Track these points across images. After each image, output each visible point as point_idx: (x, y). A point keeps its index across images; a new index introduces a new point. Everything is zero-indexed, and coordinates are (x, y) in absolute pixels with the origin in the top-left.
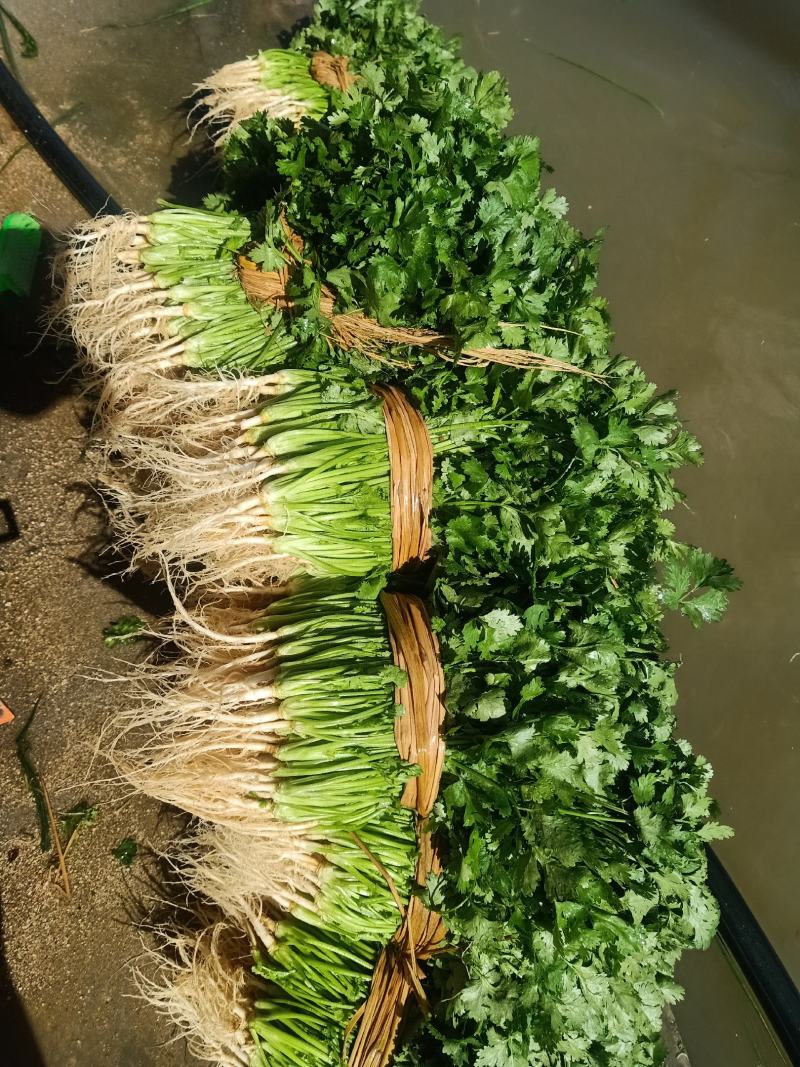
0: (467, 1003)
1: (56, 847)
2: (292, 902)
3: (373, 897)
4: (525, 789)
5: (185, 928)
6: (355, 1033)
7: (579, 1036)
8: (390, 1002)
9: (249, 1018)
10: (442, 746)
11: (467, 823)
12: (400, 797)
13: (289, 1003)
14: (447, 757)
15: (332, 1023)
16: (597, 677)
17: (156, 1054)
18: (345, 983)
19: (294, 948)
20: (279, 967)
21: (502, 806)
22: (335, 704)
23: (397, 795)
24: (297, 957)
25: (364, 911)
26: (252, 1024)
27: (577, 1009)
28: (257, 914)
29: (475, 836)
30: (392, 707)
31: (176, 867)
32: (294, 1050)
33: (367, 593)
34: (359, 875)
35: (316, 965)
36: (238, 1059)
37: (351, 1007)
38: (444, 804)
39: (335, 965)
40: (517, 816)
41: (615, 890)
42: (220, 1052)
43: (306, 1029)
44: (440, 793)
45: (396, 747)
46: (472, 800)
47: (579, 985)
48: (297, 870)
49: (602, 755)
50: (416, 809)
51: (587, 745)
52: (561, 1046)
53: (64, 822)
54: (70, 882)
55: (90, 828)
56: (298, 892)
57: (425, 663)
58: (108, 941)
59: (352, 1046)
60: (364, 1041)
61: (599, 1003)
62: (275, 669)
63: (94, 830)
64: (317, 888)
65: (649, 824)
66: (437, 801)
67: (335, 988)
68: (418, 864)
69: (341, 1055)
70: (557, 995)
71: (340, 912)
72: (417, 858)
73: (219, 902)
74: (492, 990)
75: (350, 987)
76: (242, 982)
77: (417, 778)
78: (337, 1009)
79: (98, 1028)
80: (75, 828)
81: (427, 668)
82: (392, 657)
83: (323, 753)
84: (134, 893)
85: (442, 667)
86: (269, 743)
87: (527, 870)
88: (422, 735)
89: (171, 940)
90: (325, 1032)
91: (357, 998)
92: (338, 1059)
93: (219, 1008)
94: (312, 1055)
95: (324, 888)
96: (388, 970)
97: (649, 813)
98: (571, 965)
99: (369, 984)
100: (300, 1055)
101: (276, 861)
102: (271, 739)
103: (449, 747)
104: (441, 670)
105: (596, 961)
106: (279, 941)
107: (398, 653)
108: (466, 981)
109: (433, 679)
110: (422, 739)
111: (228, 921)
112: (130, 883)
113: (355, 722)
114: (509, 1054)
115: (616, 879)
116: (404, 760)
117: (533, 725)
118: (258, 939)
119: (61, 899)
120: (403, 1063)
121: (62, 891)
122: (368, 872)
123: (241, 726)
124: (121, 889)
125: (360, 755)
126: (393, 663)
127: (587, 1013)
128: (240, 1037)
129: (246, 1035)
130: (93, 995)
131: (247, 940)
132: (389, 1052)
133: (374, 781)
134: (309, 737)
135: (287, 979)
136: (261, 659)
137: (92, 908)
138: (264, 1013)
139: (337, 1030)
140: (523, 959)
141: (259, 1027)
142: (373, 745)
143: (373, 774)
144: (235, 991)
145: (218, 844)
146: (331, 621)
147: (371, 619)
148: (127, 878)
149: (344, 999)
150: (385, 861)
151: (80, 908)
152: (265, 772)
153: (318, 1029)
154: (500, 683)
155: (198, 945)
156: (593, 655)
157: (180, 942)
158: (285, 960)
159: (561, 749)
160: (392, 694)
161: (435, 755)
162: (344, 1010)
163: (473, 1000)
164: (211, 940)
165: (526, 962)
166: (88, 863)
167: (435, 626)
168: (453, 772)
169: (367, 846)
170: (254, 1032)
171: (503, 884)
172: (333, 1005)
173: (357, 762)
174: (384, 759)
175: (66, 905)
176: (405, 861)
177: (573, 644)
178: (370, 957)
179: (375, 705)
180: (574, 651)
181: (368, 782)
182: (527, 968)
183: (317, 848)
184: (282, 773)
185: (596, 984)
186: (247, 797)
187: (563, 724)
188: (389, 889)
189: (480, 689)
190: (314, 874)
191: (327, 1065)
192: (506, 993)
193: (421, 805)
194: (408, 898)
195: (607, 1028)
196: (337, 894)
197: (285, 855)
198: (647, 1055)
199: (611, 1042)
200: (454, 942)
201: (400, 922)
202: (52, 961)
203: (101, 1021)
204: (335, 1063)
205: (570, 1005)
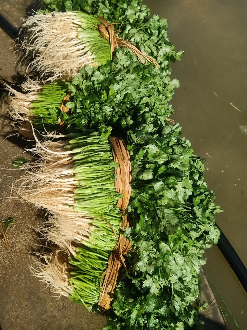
0: (139, 266)
1: (2, 232)
2: (82, 239)
3: (108, 235)
4: (158, 201)
5: (46, 253)
6: (104, 280)
7: (175, 275)
8: (114, 269)
9: (69, 277)
10: (131, 188)
11: (139, 212)
12: (116, 204)
13: (81, 272)
14: (132, 191)
15: (95, 277)
16: (182, 165)
17: (40, 293)
18: (99, 264)
19: (82, 255)
20: (78, 261)
21: (151, 207)
22: (94, 175)
23: (115, 204)
24: (83, 258)
25: (105, 240)
26: (70, 279)
27: (174, 267)
28: (70, 246)
29: (141, 216)
30: (114, 175)
31: (42, 234)
32: (84, 286)
33: (104, 137)
34: (103, 228)
35: (90, 259)
36: (67, 292)
37: (102, 272)
38: (131, 206)
39: (96, 259)
40: (155, 209)
41: (186, 231)
42: (61, 290)
43: (88, 280)
44: (130, 203)
45: (115, 188)
46: (140, 205)
47: (174, 259)
48: (82, 228)
49: (184, 190)
50: (121, 208)
51: (179, 187)
52: (170, 278)
53: (4, 224)
54: (7, 242)
55: (13, 225)
56: (83, 235)
57: (125, 161)
58: (22, 260)
59: (103, 284)
60: (106, 283)
61: (181, 265)
62: (72, 164)
63: (15, 226)
64: (90, 233)
65: (198, 211)
66: (128, 205)
67: (96, 266)
68: (122, 224)
69: (99, 287)
70: (168, 262)
71: (97, 240)
72: (122, 222)
73: (56, 243)
74: (147, 262)
75: (101, 266)
76: (66, 267)
77: (122, 198)
78: (97, 273)
79: (21, 286)
80: (8, 225)
81: (126, 163)
82: (113, 159)
83: (91, 191)
84: (29, 244)
85: (131, 162)
86: (71, 188)
87: (159, 226)
88: (124, 184)
89: (42, 257)
90: (94, 280)
91: (104, 269)
92: (98, 288)
93: (59, 276)
94: (90, 287)
95: (91, 233)
96: (113, 259)
97: (198, 208)
98: (172, 253)
99: (107, 264)
100: (86, 288)
101: (75, 225)
102: (73, 187)
103: (133, 188)
104: (130, 163)
105: (179, 252)
107: (115, 157)
108: (139, 259)
109: (127, 166)
110: (124, 186)
111: (61, 249)
112: (28, 241)
113: (101, 180)
114: (153, 282)
115: (187, 228)
116: (118, 193)
117: (162, 181)
118: (71, 253)
119: (5, 248)
120: (119, 288)
121: (5, 246)
122: (106, 227)
123: (62, 182)
124: (25, 243)
125: (103, 191)
126: (114, 161)
127: (177, 268)
128: (66, 284)
129: (68, 283)
130: (18, 277)
131: (67, 254)
132: (115, 285)
133: (107, 199)
134: (85, 186)
135: (80, 265)
136: (68, 161)
137: (16, 250)
138: (74, 276)
139: (98, 279)
140: (157, 252)
141: (72, 280)
142: (107, 188)
143: (107, 197)
144: (64, 270)
145: (56, 222)
146: (91, 147)
147: (105, 146)
148: (27, 240)
149: (100, 269)
150: (111, 223)
151: (11, 250)
152: (71, 197)
153: (91, 279)
154: (150, 167)
155: (51, 257)
156: (181, 157)
157: (45, 257)
158: (80, 259)
159: (171, 188)
160: (114, 171)
161: (128, 191)
162: (100, 273)
163: (141, 265)
164: (55, 255)
165: (158, 253)
166: (13, 236)
167: (128, 148)
168: (134, 196)
169: (106, 219)
170: (71, 282)
171: (150, 230)
172: (96, 271)
173: (102, 193)
174: (111, 192)
175: (7, 250)
176: (118, 224)
177: (175, 154)
178: (107, 256)
179: (108, 175)
180: (175, 156)
181: (106, 200)
182: (158, 255)
183: (89, 221)
184: (76, 197)
185: (180, 259)
186: (65, 205)
187: (172, 180)
188: (113, 232)
189: (143, 169)
190: (88, 229)
191: (95, 290)
192: (152, 262)
193: (123, 207)
194: (119, 235)
195: (183, 273)
196: (96, 235)
197: (78, 223)
198: (196, 281)
199: (184, 277)
200: (135, 248)
201: (117, 242)
202: (4, 267)
203: (21, 284)
204: (98, 289)
205: (172, 266)
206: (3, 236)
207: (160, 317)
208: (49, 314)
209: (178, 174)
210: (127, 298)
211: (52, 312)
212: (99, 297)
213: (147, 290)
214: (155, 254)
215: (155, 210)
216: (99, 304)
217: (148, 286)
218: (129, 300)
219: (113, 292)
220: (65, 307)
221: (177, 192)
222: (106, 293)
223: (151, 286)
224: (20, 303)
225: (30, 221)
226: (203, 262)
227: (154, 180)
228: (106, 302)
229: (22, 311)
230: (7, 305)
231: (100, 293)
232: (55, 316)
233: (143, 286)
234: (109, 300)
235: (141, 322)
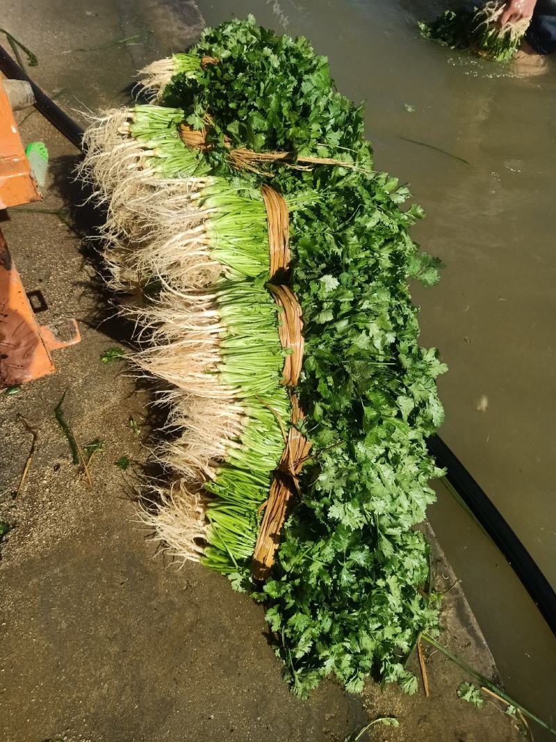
0: (322, 482)
1: (82, 462)
3: (270, 431)
4: (345, 352)
6: (263, 515)
7: (381, 500)
8: (280, 500)
9: (205, 510)
10: (303, 340)
11: (317, 377)
12: (283, 370)
13: (225, 502)
14: (305, 346)
15: (249, 510)
17: (147, 563)
18: (256, 492)
19: (226, 477)
20: (220, 485)
23: (281, 369)
24: (229, 480)
25: (266, 441)
26: (207, 514)
27: (379, 489)
28: (206, 466)
29: (321, 381)
30: (277, 321)
32: (230, 522)
33: (259, 283)
35: (240, 484)
36: (197, 552)
37: (259, 503)
38: (305, 372)
39: (249, 483)
40: (342, 364)
42: (186, 551)
43: (237, 513)
44: (303, 368)
45: (280, 342)
46: (319, 365)
47: (379, 476)
48: (229, 422)
49: (382, 333)
50: (291, 381)
51: (374, 328)
53: (86, 450)
54: (91, 479)
55: (101, 452)
59: (262, 520)
60: (266, 526)
62: (216, 306)
63: (104, 453)
64: (241, 431)
66: (301, 371)
67: (251, 495)
68: (292, 414)
69: (256, 524)
70: (369, 478)
71: (253, 442)
72: (292, 411)
74: (334, 475)
75: (259, 494)
76: (200, 498)
77: (291, 356)
78: (252, 504)
79: (113, 552)
80: (92, 452)
81: (293, 305)
84: (129, 483)
86: (216, 341)
87: (348, 385)
88: (292, 334)
90: (247, 514)
91: (263, 499)
94: (241, 525)
95: (244, 429)
96: (278, 485)
97: (406, 357)
98: (374, 463)
99: (268, 492)
100: (233, 525)
104: (300, 307)
105: (387, 463)
106: (218, 475)
107: (278, 300)
108: (320, 471)
109: (296, 310)
112: (126, 478)
114: (346, 514)
116: (284, 347)
118: (207, 476)
119: (86, 489)
120: (290, 526)
121: (87, 484)
122: (267, 419)
124: (122, 482)
125: (262, 344)
127: (385, 492)
128: (200, 523)
129: (205, 521)
130: (108, 536)
132: (282, 521)
134: (236, 335)
135: (225, 491)
137: (105, 492)
138: (213, 507)
139: (253, 513)
140: (349, 460)
141: (212, 514)
142: (268, 340)
143: (269, 354)
144: (196, 502)
148: (124, 476)
151: (98, 492)
152: (215, 353)
153: (243, 513)
154: (330, 306)
156: (374, 295)
157: (161, 491)
158: (223, 482)
159: (361, 331)
160: (277, 317)
161: (299, 346)
162: (257, 504)
163: (324, 480)
164: (180, 485)
165: (351, 462)
166: (101, 470)
168: (309, 354)
170: (210, 517)
172: (250, 502)
174: (274, 347)
175: (90, 491)
176: (286, 413)
177: (364, 292)
178: (268, 482)
179: (268, 320)
181: (267, 358)
182: (352, 465)
183: (240, 410)
185: (388, 474)
186: (205, 372)
188: (279, 427)
189: (319, 310)
190: (239, 423)
191: (250, 530)
192: (342, 474)
193: (294, 374)
194: (288, 432)
196: (251, 432)
197: (223, 413)
200: (314, 453)
201: (285, 446)
202: (84, 520)
203: (114, 548)
204: (253, 527)
206: (84, 468)
207: (359, 571)
208: (163, 598)
210: (303, 540)
211: (167, 595)
212: (255, 543)
213: (335, 523)
214: (347, 463)
215: (342, 366)
216: (255, 557)
217: (337, 517)
218: (306, 543)
219: (278, 533)
220: (190, 586)
221: (371, 336)
222: (268, 535)
223: (341, 518)
224: (110, 579)
226: (431, 499)
227: (336, 320)
228: (266, 551)
229: (114, 592)
230: (88, 583)
231: (258, 533)
232: (172, 602)
233: (328, 515)
234: (272, 547)
235: (326, 582)
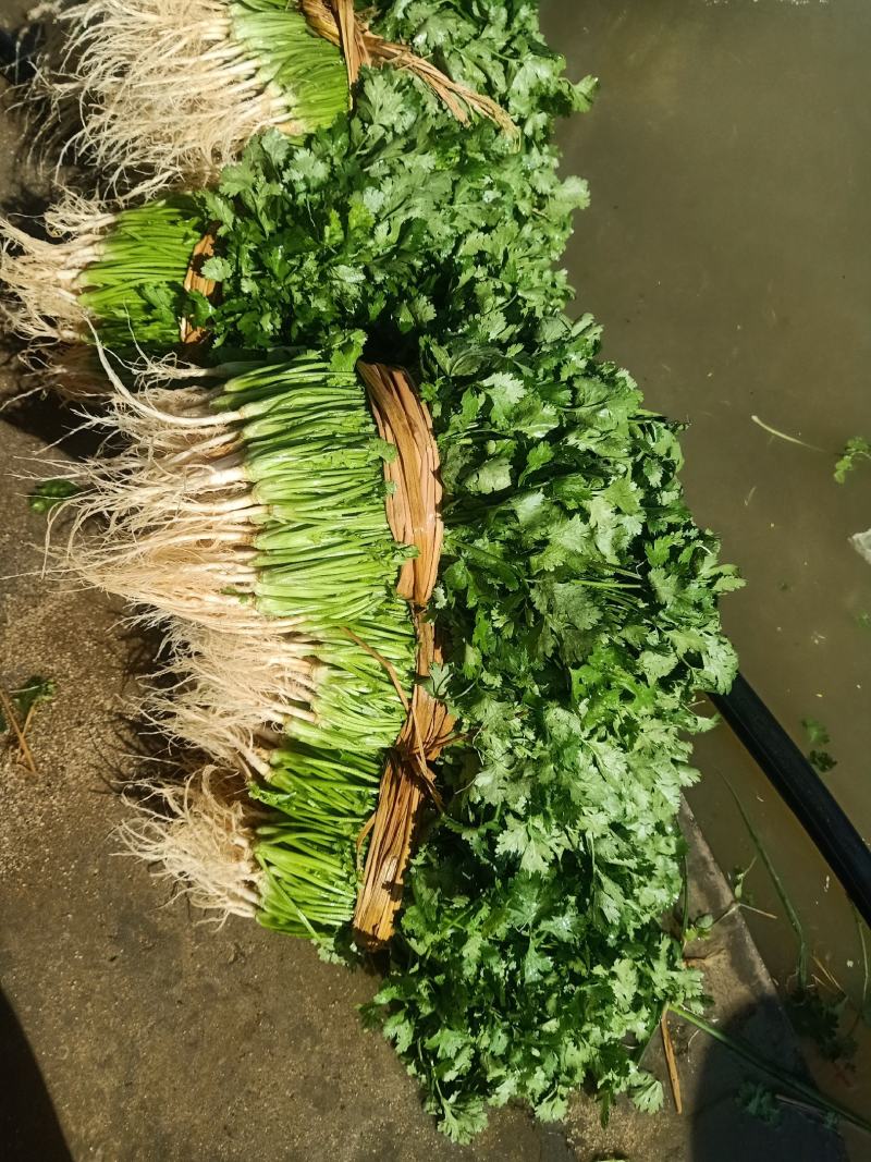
0: (482, 788)
1: (12, 726)
2: (286, 715)
3: (374, 692)
4: (534, 560)
5: (171, 780)
6: (368, 845)
7: (599, 811)
8: (401, 809)
9: (252, 845)
10: (440, 524)
11: (471, 603)
12: (396, 585)
13: (293, 824)
14: (446, 537)
15: (340, 837)
16: (606, 439)
17: (156, 916)
18: (351, 798)
19: (289, 770)
20: (278, 790)
21: (508, 580)
22: (316, 484)
23: (392, 582)
24: (296, 778)
25: (367, 710)
26: (256, 849)
27: (595, 787)
28: (248, 746)
29: (480, 615)
30: (382, 484)
31: (152, 719)
32: (304, 868)
33: (341, 363)
34: (357, 671)
35: (317, 784)
36: (247, 902)
37: (360, 820)
38: (444, 588)
39: (338, 781)
40: (525, 587)
41: (629, 655)
42: (226, 898)
43: (315, 847)
44: (440, 578)
45: (389, 529)
46: (475, 580)
47: (595, 763)
48: (287, 675)
49: (616, 518)
50: (414, 598)
51: (600, 508)
52: (583, 822)
53: (17, 700)
54: (34, 759)
55: (49, 702)
56: (293, 703)
57: (416, 435)
58: (88, 814)
59: (366, 857)
60: (377, 854)
61: (617, 778)
62: (241, 453)
63: (54, 704)
64: (312, 692)
65: (664, 585)
66: (436, 586)
67: (342, 805)
68: (419, 655)
69: (355, 867)
70: (575, 771)
71: (339, 713)
72: (417, 648)
73: (202, 743)
74: (507, 773)
75: (357, 802)
76: (241, 815)
77: (414, 561)
78: (345, 824)
79: (89, 900)
80: (31, 704)
81: (419, 440)
82: (377, 430)
83: (308, 538)
84: (110, 761)
85: (436, 439)
86: (244, 533)
87: (540, 638)
88: (417, 513)
89: (158, 791)
90: (336, 847)
91: (365, 811)
92: (352, 870)
93: (218, 843)
94: (325, 870)
95: (319, 690)
96: (396, 780)
97: (664, 573)
98: (585, 742)
99: (376, 797)
100: (312, 872)
101: (264, 668)
102: (248, 529)
103: (448, 526)
104: (434, 443)
105: (610, 738)
106: (274, 767)
107: (384, 426)
108: (479, 767)
109: (426, 453)
110: (417, 516)
111: (217, 764)
112: (103, 752)
113: (340, 503)
114: (530, 839)
115: (631, 641)
116: (399, 543)
117: (542, 490)
118: (253, 770)
119: (27, 779)
120: (422, 866)
121: (26, 770)
122: (366, 668)
123: (211, 515)
125: (350, 538)
126: (379, 437)
127: (606, 791)
128: (245, 866)
129: (252, 864)
130: (78, 869)
131: (241, 778)
132: (405, 856)
133: (365, 566)
134: (289, 522)
135: (289, 802)
136: (225, 444)
137: (64, 783)
138: (268, 837)
139: (349, 844)
140: (536, 740)
141: (264, 852)
142: (362, 527)
143: (365, 558)
144: (234, 822)
145: (196, 667)
146: (301, 395)
147: (348, 392)
148: (100, 748)
149: (352, 814)
150: (383, 654)
151: (49, 785)
152: (244, 563)
153: (327, 844)
154: (502, 450)
155: (186, 791)
156: (602, 414)
157: (167, 792)
158: (284, 784)
159: (570, 514)
160: (381, 471)
161: (432, 536)
162: (353, 824)
163: (487, 785)
164: (201, 779)
165: (540, 743)
166: (52, 738)
167: (424, 394)
168: (452, 553)
169: (365, 641)
170: (260, 858)
171: (512, 661)
172: (341, 820)
173: (347, 546)
174: (377, 542)
175: (34, 784)
176: (405, 654)
177: (579, 406)
178: (376, 773)
179: (362, 483)
180: (582, 411)
181: (361, 567)
182: (542, 750)
183: (309, 650)
184: (263, 562)
185: (612, 758)
186: (224, 593)
187: (574, 484)
188: (391, 683)
189: (479, 459)
190: (308, 677)
191: (342, 879)
192: (522, 772)
193: (419, 591)
194: (412, 690)
195: (625, 810)
196: (335, 695)
197: (273, 660)
198: (668, 845)
199: (631, 822)
200: (464, 730)
201: (404, 717)
202: (27, 841)
203: (91, 893)
204: (349, 874)
205: (588, 783)
206: (17, 739)
207: (557, 950)
208: (192, 982)
209: (593, 468)
210: (448, 894)
211: (200, 974)
212: (355, 900)
213: (512, 864)
214: (532, 745)
215: (524, 591)
216: (357, 924)
217: (513, 850)
218: (454, 900)
219: (400, 881)
220: (243, 954)
221: (593, 524)
222: (379, 885)
223: (521, 850)
224: (90, 953)
225: (107, 687)
226: (689, 777)
227: (516, 490)
228: (379, 914)
229: (99, 977)
230: (49, 963)
231: (359, 885)
232: (210, 988)
233: (497, 851)
234: (387, 906)
235: (495, 970)
